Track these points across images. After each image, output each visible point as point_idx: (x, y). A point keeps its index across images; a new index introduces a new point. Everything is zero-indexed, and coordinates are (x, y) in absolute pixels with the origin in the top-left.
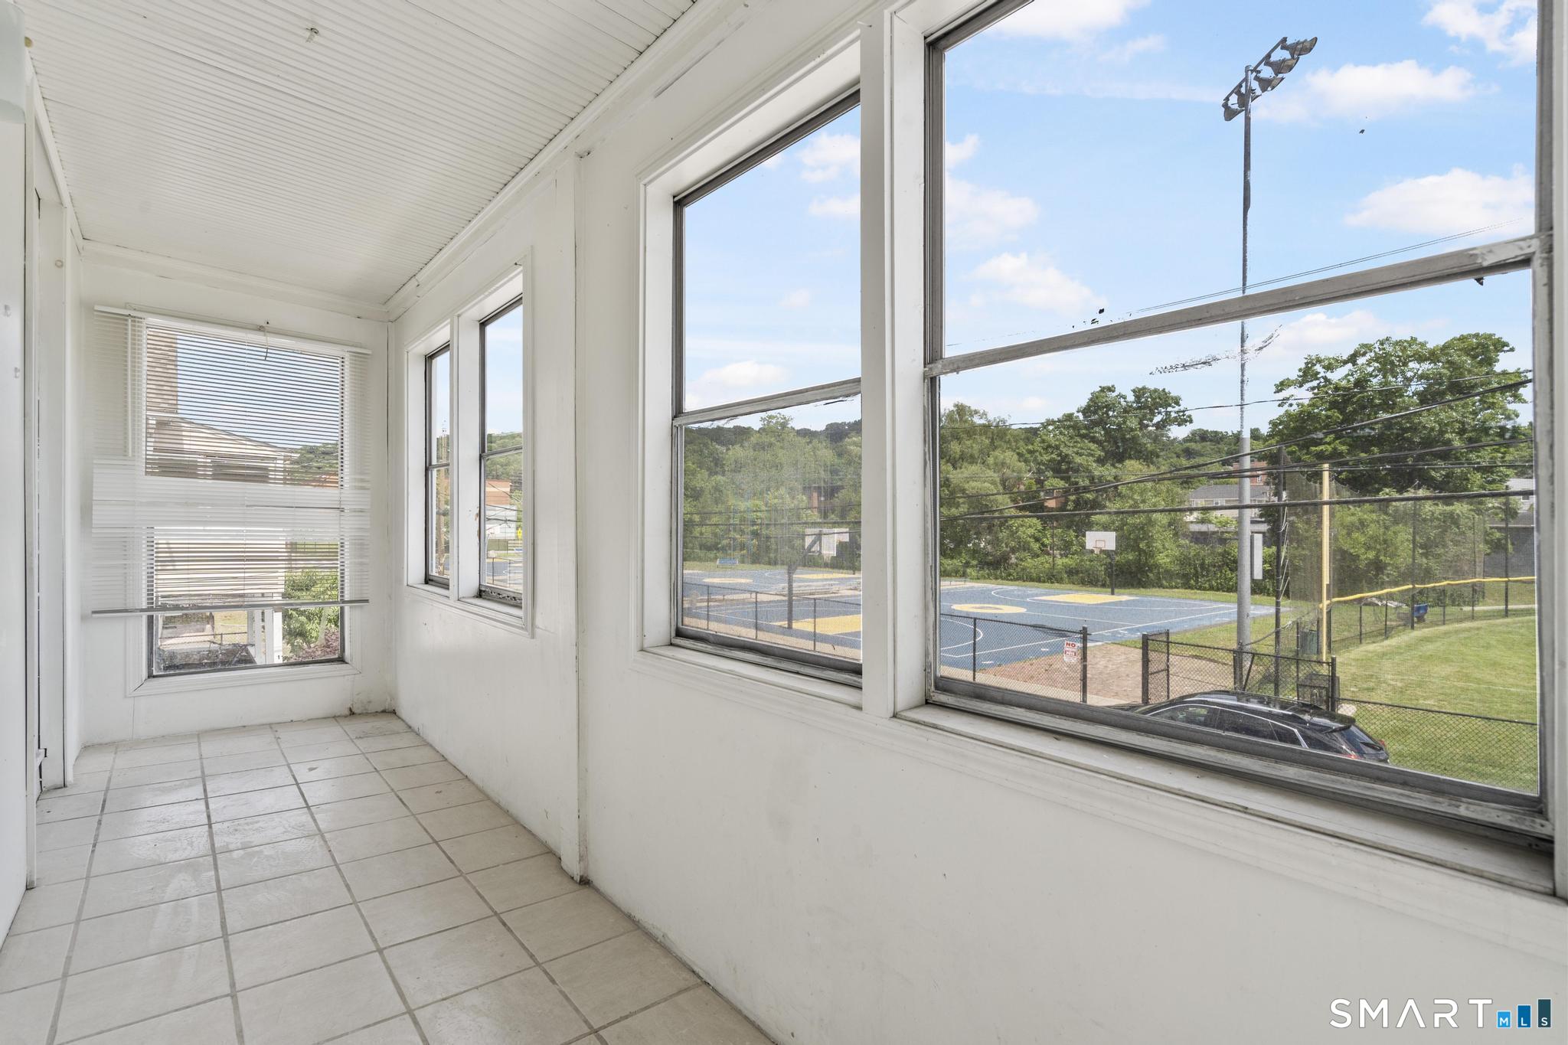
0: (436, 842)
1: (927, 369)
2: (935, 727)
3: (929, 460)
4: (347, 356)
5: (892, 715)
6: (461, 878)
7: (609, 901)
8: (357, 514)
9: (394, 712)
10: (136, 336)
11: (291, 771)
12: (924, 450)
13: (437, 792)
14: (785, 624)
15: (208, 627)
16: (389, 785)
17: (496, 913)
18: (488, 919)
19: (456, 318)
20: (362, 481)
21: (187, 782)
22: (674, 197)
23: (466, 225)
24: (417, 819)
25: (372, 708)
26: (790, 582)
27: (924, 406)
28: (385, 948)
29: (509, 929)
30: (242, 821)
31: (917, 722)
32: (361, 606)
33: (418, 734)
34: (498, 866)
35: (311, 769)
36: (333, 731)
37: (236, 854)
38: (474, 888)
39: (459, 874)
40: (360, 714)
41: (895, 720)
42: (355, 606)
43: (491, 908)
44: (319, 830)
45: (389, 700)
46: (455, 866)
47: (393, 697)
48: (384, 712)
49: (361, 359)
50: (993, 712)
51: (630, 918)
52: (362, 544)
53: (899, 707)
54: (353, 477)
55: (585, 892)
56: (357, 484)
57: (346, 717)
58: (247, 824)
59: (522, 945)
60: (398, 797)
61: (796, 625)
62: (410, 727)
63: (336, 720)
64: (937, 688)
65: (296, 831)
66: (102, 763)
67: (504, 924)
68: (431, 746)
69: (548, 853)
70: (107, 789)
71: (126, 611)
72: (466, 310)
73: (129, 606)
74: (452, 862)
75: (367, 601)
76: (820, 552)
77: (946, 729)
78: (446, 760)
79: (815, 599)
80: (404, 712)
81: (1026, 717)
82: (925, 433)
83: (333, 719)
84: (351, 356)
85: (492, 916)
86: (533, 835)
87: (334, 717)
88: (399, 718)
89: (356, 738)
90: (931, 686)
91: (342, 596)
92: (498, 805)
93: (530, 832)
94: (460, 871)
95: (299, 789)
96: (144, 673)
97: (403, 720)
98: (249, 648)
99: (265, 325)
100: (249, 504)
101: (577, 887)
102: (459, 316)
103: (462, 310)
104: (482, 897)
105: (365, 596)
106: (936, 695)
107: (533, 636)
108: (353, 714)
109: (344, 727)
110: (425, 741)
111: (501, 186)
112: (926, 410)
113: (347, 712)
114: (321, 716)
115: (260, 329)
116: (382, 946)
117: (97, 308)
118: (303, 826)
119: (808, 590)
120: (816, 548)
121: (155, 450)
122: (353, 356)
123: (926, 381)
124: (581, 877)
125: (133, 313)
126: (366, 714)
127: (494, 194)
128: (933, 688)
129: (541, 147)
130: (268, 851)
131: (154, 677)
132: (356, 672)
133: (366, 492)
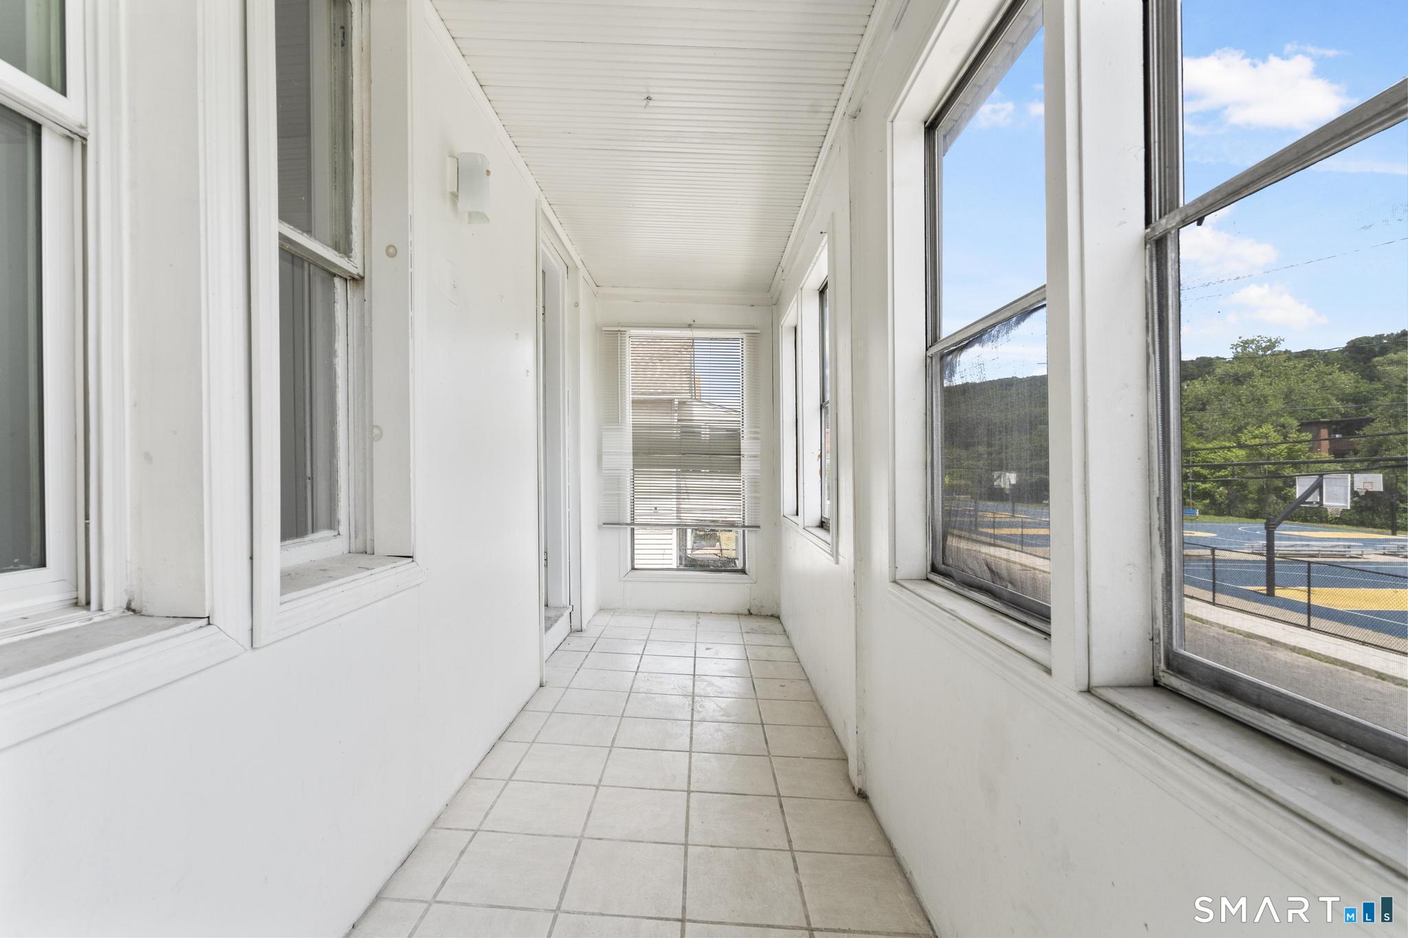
0: (762, 724)
1: (1149, 230)
2: (1132, 716)
3: (1154, 353)
4: (744, 336)
5: (1085, 688)
6: (768, 758)
7: (877, 820)
8: (752, 458)
9: (778, 618)
10: (623, 343)
11: (695, 647)
12: (1147, 341)
13: (781, 686)
14: (1263, 589)
15: (718, 544)
16: (751, 673)
17: (779, 795)
18: (770, 798)
19: (799, 291)
20: (756, 433)
21: (637, 642)
22: (925, 123)
23: (799, 210)
24: (758, 703)
25: (764, 612)
26: (1270, 538)
27: (1146, 281)
28: (693, 792)
29: (783, 812)
30: (654, 675)
31: (1113, 705)
32: (756, 531)
33: (788, 637)
34: (799, 757)
35: (707, 649)
36: (734, 624)
37: (641, 696)
38: (773, 768)
39: (767, 754)
40: (755, 615)
41: (1087, 696)
42: (752, 531)
43: (777, 790)
44: (693, 693)
45: (776, 607)
46: (767, 747)
47: (778, 605)
48: (772, 616)
49: (754, 337)
50: (1242, 716)
51: (888, 843)
52: (756, 482)
53: (1095, 681)
54: (749, 430)
55: (861, 804)
56: (752, 436)
57: (746, 615)
58: (655, 677)
59: (787, 829)
60: (753, 682)
61: (1279, 592)
62: (785, 631)
63: (739, 617)
64: (1169, 665)
65: (679, 690)
66: (604, 619)
67: (781, 806)
68: (793, 649)
69: (843, 759)
70: (598, 638)
71: (619, 524)
72: (805, 283)
73: (621, 522)
74: (767, 743)
75: (759, 527)
76: (1321, 503)
77: (1144, 721)
78: (799, 662)
79: (1309, 563)
80: (783, 619)
81: (1290, 733)
82: (1147, 318)
83: (737, 616)
84: (747, 336)
85: (775, 796)
86: (838, 740)
87: (738, 614)
88: (781, 622)
89: (746, 632)
90: (1160, 662)
91: (744, 522)
92: (821, 707)
93: (837, 737)
94: (769, 752)
95: (695, 661)
96: (629, 567)
97: (782, 625)
98: (736, 560)
99: (692, 323)
100: (684, 452)
101: (856, 797)
102: (802, 289)
103: (802, 283)
104: (775, 779)
105: (758, 523)
106: (1166, 675)
107: (837, 562)
108: (751, 614)
109: (742, 623)
110: (790, 643)
111: (811, 168)
112: (1149, 286)
113: (746, 612)
114: (729, 612)
115: (690, 326)
116: (692, 788)
117: (604, 329)
118: (686, 687)
119: (1306, 550)
120: (1315, 497)
121: (679, 420)
122: (750, 336)
123: (1148, 246)
124: (860, 790)
125: (621, 329)
126: (759, 616)
127: (808, 178)
128: (1163, 666)
129: (827, 122)
130: (658, 699)
131: (635, 569)
132: (752, 581)
133: (759, 441)
